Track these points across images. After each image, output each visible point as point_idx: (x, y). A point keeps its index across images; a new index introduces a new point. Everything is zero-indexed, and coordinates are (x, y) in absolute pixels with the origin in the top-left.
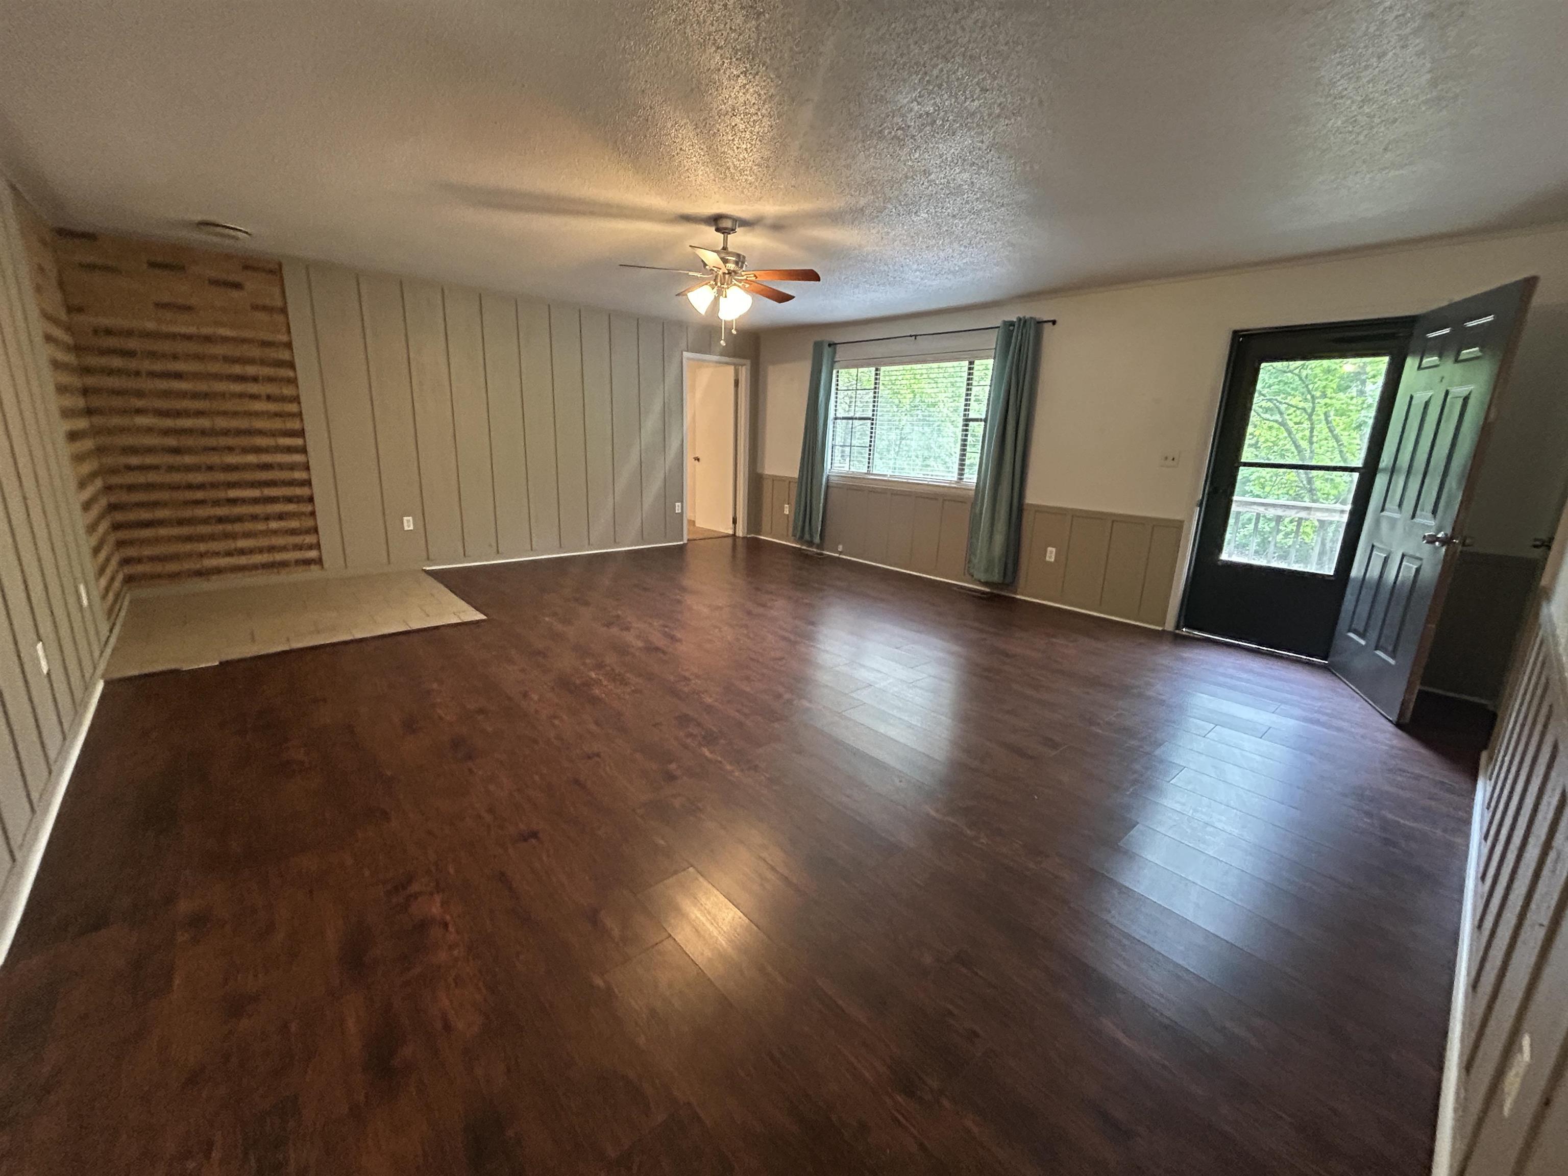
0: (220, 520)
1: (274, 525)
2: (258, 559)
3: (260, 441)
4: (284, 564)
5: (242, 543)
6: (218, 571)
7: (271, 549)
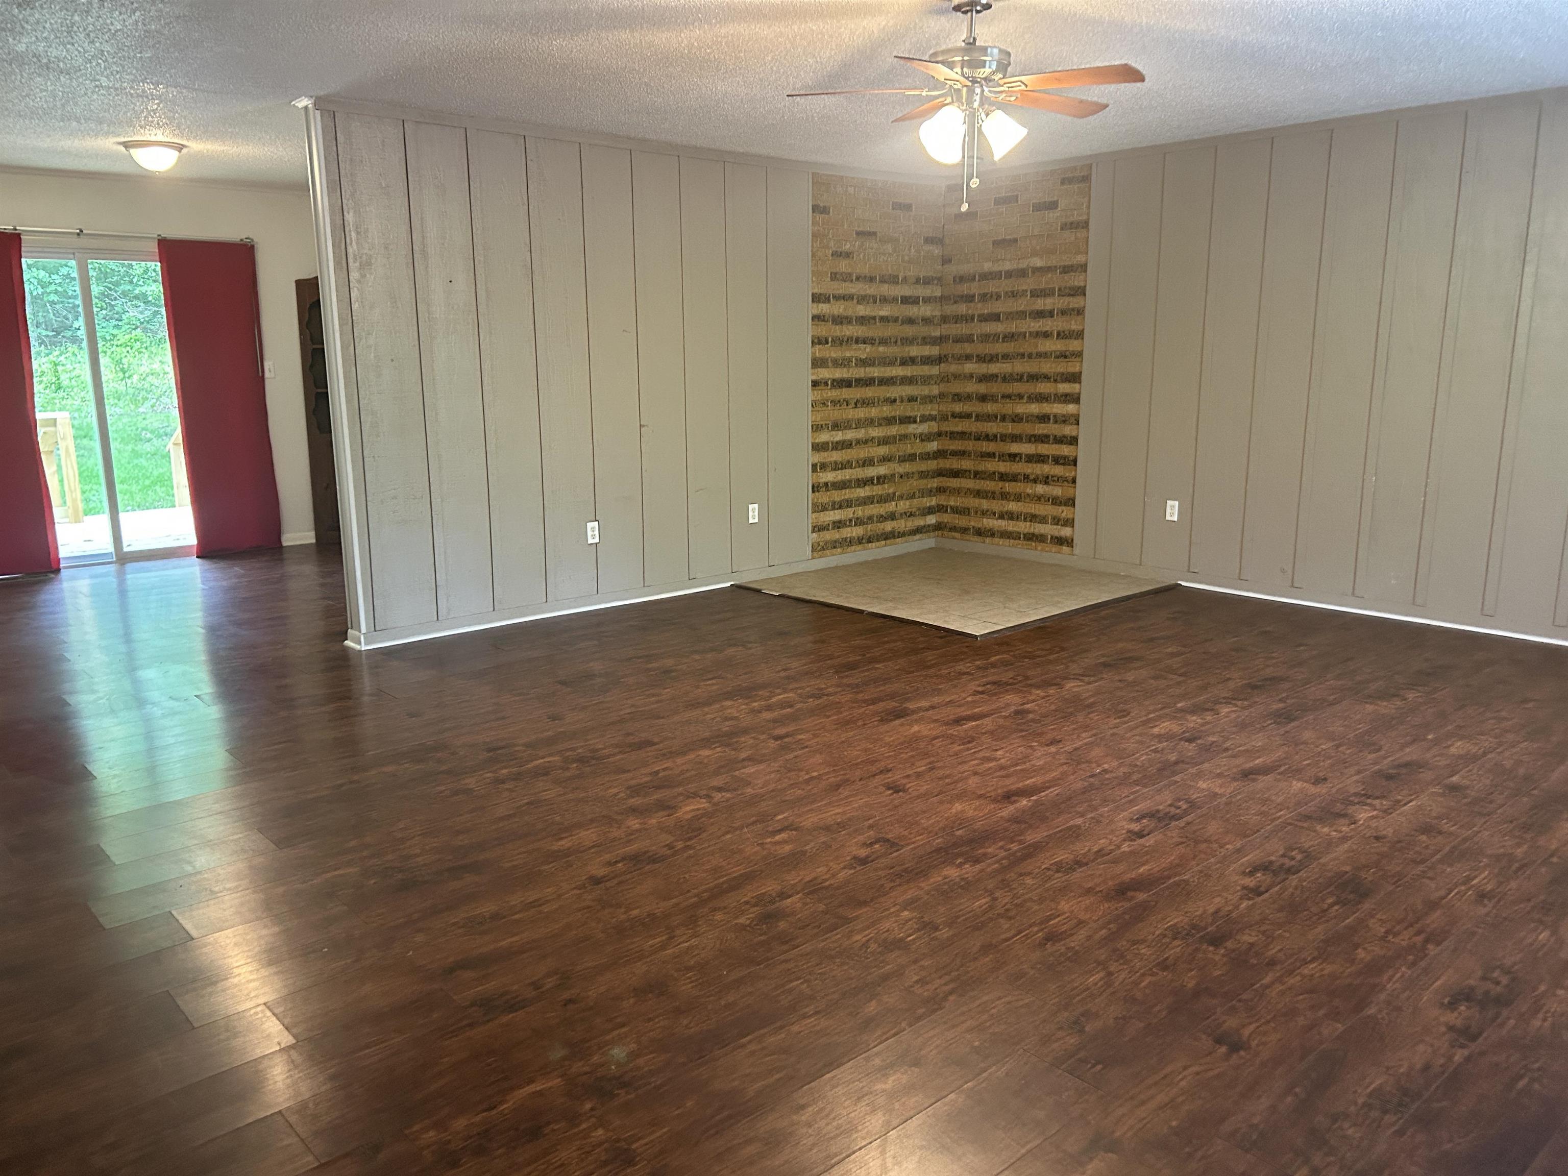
0: (1003, 477)
1: (1040, 489)
2: (1023, 527)
3: (1044, 388)
4: (1039, 538)
5: (1013, 506)
6: (991, 533)
7: (1033, 518)
